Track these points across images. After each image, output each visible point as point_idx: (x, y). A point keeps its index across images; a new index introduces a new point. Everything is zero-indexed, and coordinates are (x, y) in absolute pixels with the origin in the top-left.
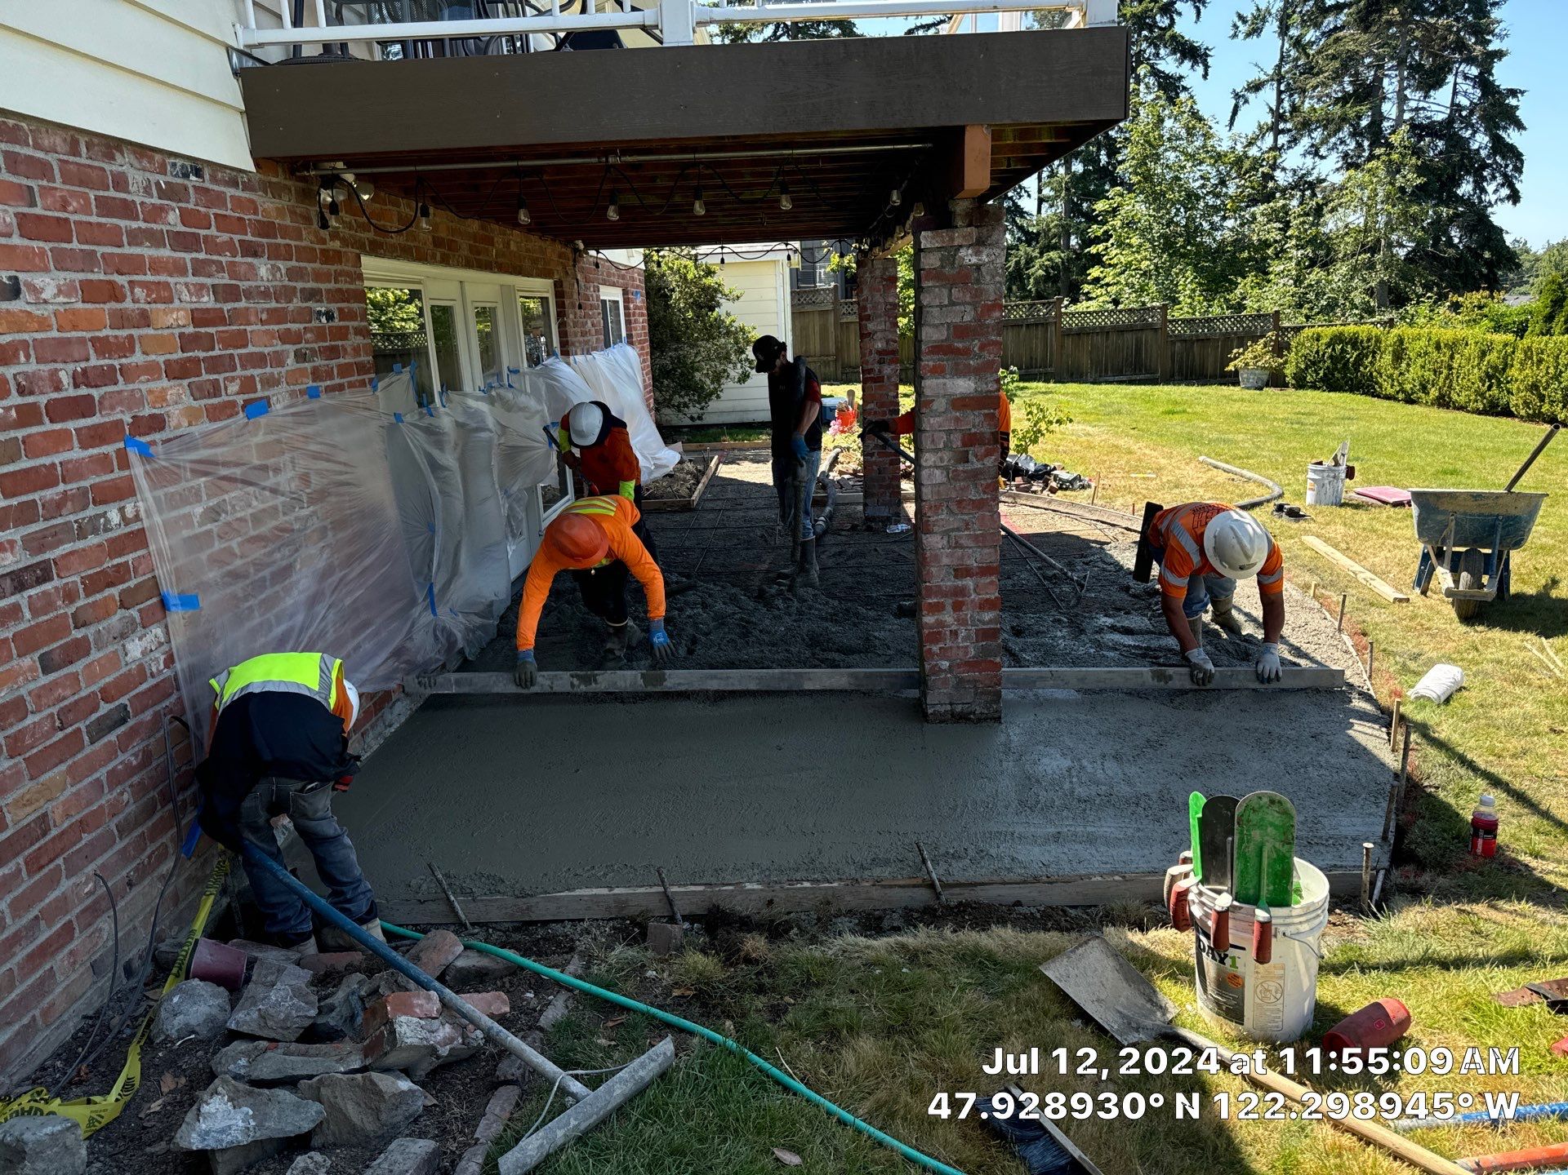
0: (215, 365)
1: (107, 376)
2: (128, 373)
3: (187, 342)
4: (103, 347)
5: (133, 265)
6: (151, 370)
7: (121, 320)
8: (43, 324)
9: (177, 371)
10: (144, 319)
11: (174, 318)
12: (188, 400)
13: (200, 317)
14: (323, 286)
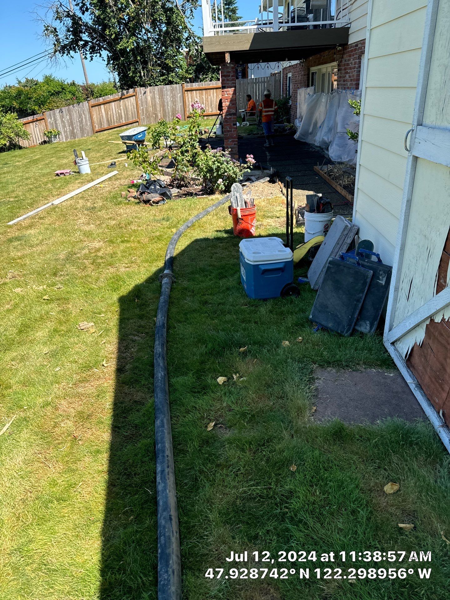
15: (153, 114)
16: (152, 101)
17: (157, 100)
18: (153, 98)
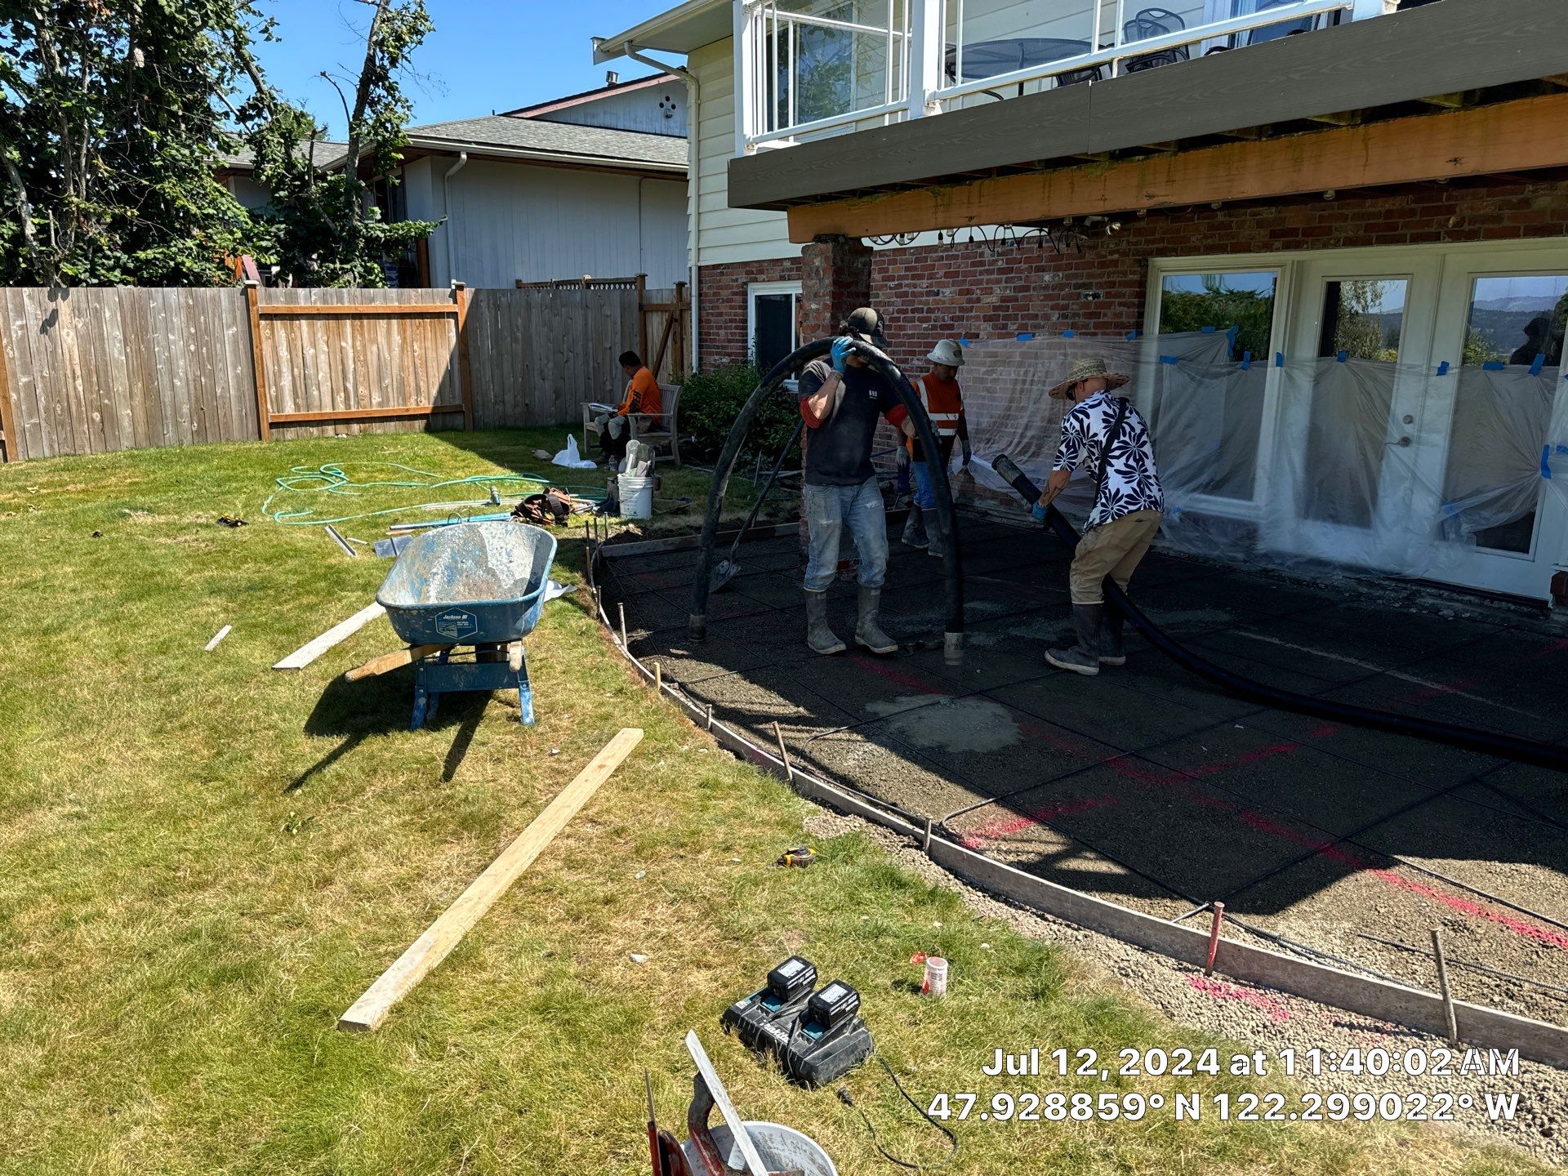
0: (1006, 318)
1: (961, 319)
2: (968, 318)
3: (995, 308)
4: (962, 309)
5: (980, 282)
6: (977, 318)
7: (969, 301)
8: (944, 302)
9: (987, 319)
10: (978, 300)
11: (993, 299)
12: (990, 329)
13: (1004, 299)
14: (1094, 281)
15: (92, 406)
16: (84, 354)
17: (116, 351)
18: (92, 340)
